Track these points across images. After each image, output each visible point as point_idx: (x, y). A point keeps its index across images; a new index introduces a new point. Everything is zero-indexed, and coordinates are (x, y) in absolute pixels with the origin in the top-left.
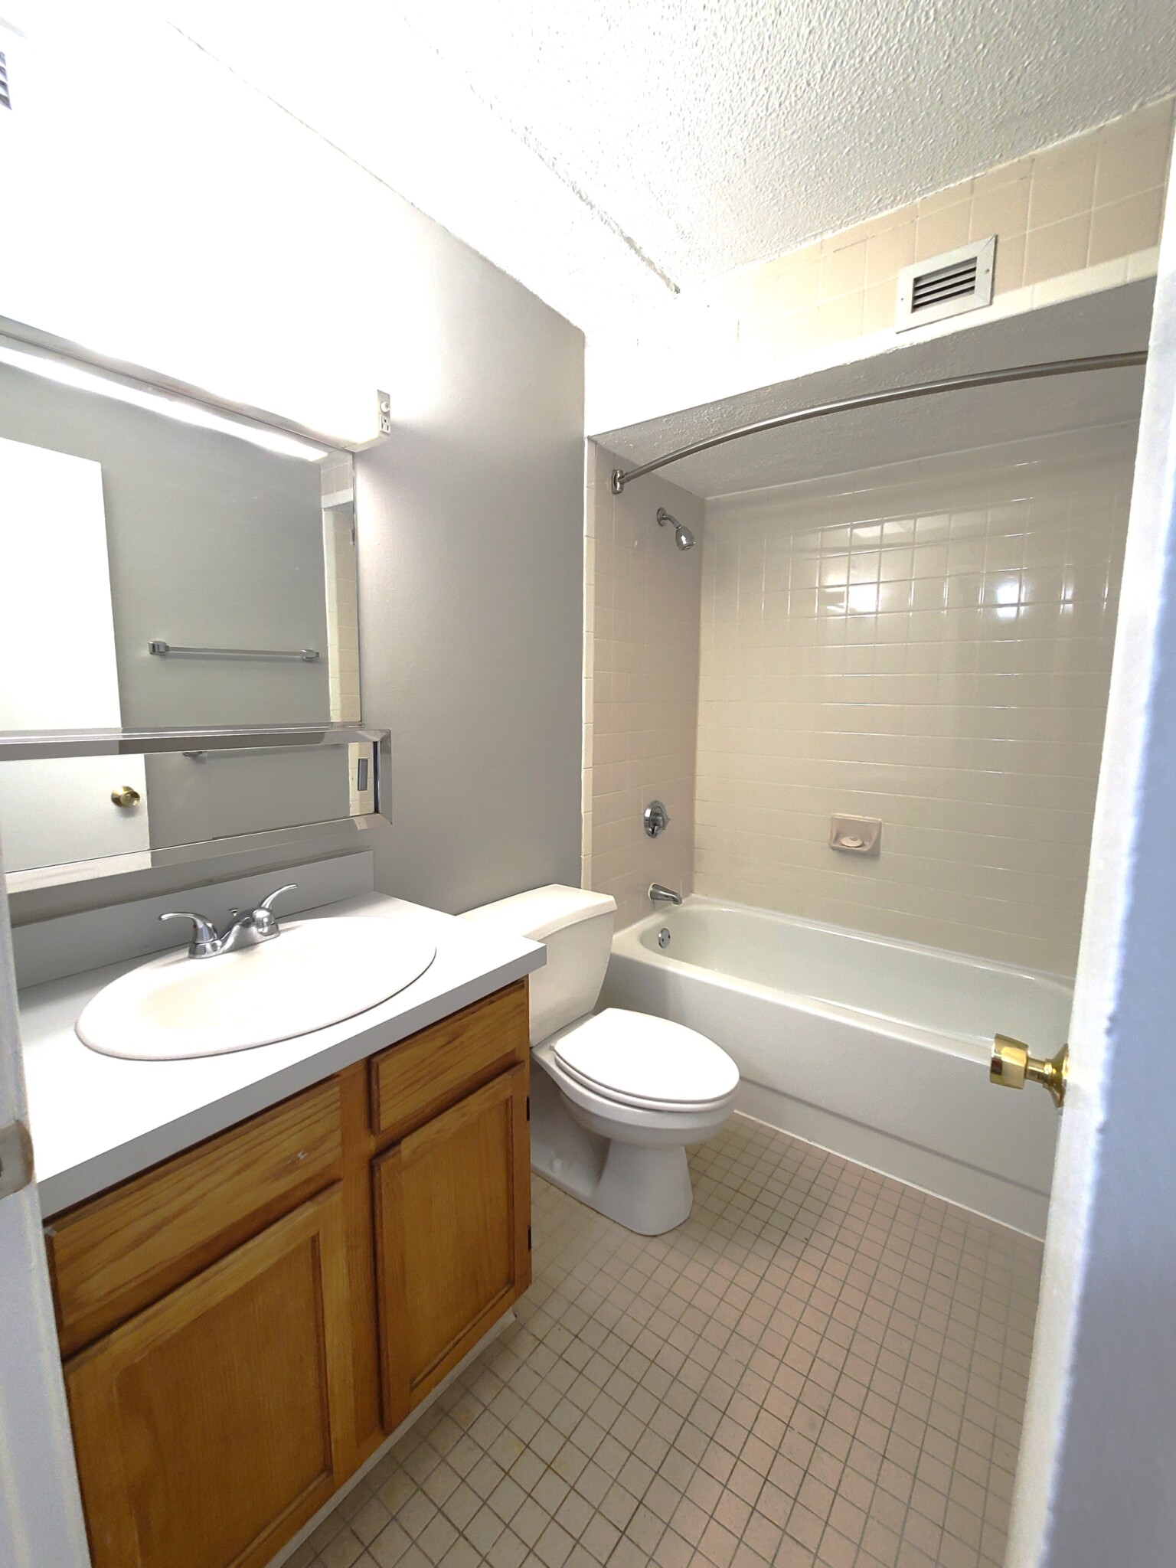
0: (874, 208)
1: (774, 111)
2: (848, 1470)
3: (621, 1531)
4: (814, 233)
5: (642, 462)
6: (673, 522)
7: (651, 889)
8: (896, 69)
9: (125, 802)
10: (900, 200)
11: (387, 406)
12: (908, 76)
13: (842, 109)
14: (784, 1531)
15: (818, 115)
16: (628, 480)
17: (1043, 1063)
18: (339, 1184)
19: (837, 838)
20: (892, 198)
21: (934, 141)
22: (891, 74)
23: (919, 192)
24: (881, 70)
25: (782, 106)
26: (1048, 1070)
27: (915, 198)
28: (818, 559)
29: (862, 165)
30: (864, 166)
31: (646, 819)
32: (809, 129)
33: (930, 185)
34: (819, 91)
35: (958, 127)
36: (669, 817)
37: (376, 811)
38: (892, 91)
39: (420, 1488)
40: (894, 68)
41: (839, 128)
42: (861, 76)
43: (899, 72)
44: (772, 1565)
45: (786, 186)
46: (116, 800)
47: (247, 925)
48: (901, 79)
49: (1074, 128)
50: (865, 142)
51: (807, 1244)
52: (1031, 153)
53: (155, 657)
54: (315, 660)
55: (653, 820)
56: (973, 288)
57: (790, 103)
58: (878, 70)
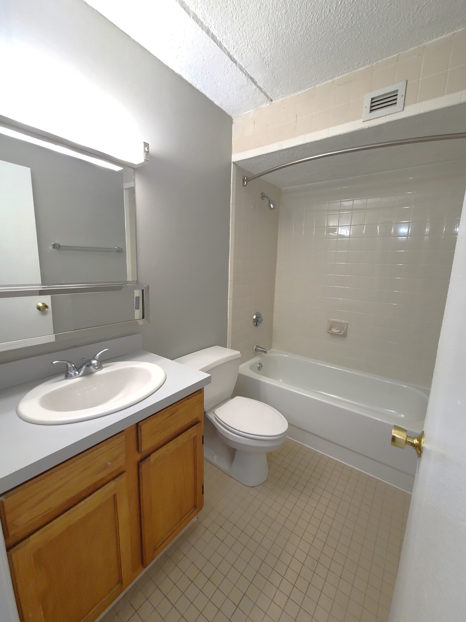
0: (356, 67)
1: (315, 23)
2: (326, 583)
3: (236, 606)
4: (330, 77)
5: (256, 173)
6: (268, 199)
7: (255, 347)
8: (368, 5)
9: (42, 309)
10: (367, 63)
11: (148, 149)
12: (373, 8)
13: (344, 22)
14: (300, 607)
15: (333, 25)
16: (249, 181)
17: (414, 439)
18: (125, 473)
19: (330, 329)
20: (363, 63)
21: (383, 38)
22: (365, 7)
23: (375, 60)
24: (361, 5)
25: (318, 21)
26: (416, 441)
27: (373, 63)
28: (326, 215)
29: (351, 48)
30: (352, 48)
31: (254, 319)
32: (329, 31)
33: (380, 57)
34: (334, 14)
35: (393, 32)
36: (263, 319)
37: (143, 317)
38: (366, 15)
39: (158, 587)
40: (367, 4)
41: (342, 31)
42: (353, 8)
43: (369, 6)
44: (295, 620)
45: (319, 56)
46: (39, 308)
47: (88, 366)
48: (370, 9)
49: (443, 33)
50: (353, 37)
51: (313, 491)
52: (424, 44)
53: (55, 250)
54: (121, 251)
55: (256, 320)
56: (396, 103)
57: (322, 19)
58: (360, 5)
